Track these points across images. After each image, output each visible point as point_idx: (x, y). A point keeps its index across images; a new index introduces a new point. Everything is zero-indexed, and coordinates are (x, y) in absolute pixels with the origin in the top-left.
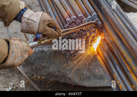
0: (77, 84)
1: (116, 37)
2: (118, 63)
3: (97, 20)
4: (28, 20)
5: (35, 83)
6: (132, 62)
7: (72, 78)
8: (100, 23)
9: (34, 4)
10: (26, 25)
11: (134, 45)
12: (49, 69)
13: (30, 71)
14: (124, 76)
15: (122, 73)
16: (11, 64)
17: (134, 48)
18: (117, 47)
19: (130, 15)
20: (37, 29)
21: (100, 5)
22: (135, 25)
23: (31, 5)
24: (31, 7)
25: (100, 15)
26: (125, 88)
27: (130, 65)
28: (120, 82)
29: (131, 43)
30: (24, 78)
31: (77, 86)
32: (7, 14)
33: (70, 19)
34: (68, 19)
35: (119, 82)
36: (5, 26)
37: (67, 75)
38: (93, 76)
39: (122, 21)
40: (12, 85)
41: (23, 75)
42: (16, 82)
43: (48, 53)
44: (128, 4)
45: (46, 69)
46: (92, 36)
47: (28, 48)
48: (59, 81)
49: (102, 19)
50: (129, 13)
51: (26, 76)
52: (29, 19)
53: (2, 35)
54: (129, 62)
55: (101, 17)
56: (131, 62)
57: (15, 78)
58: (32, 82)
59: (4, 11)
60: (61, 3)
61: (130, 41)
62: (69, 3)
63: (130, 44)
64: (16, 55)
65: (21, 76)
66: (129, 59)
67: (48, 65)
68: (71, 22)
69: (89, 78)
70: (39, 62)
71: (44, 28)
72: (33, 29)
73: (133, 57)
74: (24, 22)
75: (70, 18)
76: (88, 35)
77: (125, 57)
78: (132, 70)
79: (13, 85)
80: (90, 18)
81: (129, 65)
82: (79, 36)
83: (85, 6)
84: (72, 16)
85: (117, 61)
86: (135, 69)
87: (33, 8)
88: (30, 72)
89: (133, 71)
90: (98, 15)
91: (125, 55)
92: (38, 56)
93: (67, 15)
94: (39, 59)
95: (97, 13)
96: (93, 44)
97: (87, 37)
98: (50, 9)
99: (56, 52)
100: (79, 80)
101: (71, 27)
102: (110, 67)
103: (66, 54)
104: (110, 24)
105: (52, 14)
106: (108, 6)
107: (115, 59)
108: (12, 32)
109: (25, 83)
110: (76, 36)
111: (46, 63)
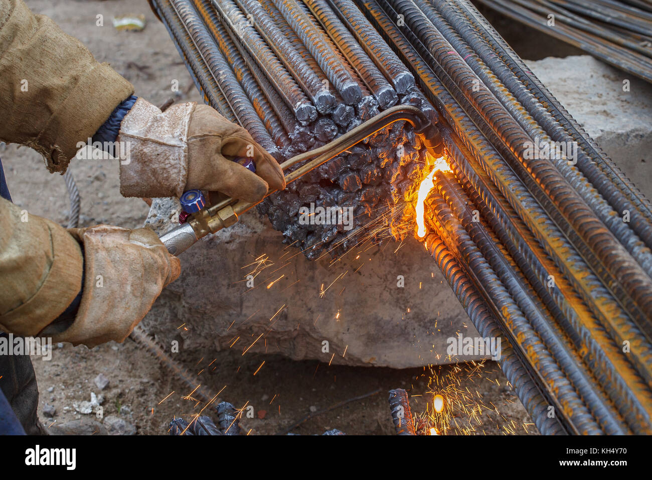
0: (359, 360)
1: (497, 159)
2: (513, 264)
3: (412, 101)
4: (142, 144)
5: (190, 370)
6: (569, 256)
8: (427, 108)
9: (159, 57)
10: (138, 167)
11: (573, 184)
12: (244, 312)
13: (168, 325)
15: (533, 300)
16: (98, 326)
17: (572, 196)
18: (506, 202)
19: (546, 68)
20: (184, 172)
21: (421, 37)
22: (569, 105)
23: (149, 62)
24: (149, 71)
25: (428, 79)
26: (549, 358)
27: (564, 266)
28: (527, 340)
29: (557, 179)
30: (148, 355)
31: (358, 367)
32: (59, 123)
33: (308, 105)
34: (301, 105)
35: (525, 337)
37: (314, 329)
38: (416, 325)
39: (516, 96)
40: (101, 386)
41: (140, 343)
42: (116, 372)
43: (232, 247)
44: (533, 26)
45: (231, 311)
46: (402, 164)
47: (156, 256)
48: (286, 354)
49: (435, 93)
50: (540, 62)
51: (152, 344)
52: (145, 141)
53: (47, 193)
55: (429, 85)
56: (566, 252)
57: (111, 359)
58: (181, 367)
59: (50, 111)
60: (267, 45)
61: (553, 173)
62: (300, 40)
63: (557, 182)
64: (113, 292)
65: (131, 348)
66: (556, 244)
67: (238, 294)
68: (313, 116)
69: (403, 333)
70: (199, 287)
71: (210, 164)
72: (167, 179)
73: (573, 232)
75: (309, 99)
76: (386, 160)
77: (538, 238)
78: (570, 285)
79: (107, 388)
80: (389, 92)
81: (556, 266)
82: (352, 170)
83: (364, 48)
84: (314, 91)
85: (510, 255)
86: (583, 282)
87: (158, 74)
88: (168, 330)
89: (575, 291)
90: (418, 81)
91: (540, 228)
92: (194, 261)
93: (295, 87)
94: (198, 274)
95: (412, 69)
96: (406, 194)
97: (383, 170)
98: (224, 73)
99: (264, 242)
100: (366, 345)
101: (315, 138)
102: (484, 282)
103: (303, 245)
104: (468, 110)
105: (236, 90)
106: (456, 40)
107: (501, 246)
108: (82, 176)
109: (151, 375)
110: (338, 167)
111: (228, 286)
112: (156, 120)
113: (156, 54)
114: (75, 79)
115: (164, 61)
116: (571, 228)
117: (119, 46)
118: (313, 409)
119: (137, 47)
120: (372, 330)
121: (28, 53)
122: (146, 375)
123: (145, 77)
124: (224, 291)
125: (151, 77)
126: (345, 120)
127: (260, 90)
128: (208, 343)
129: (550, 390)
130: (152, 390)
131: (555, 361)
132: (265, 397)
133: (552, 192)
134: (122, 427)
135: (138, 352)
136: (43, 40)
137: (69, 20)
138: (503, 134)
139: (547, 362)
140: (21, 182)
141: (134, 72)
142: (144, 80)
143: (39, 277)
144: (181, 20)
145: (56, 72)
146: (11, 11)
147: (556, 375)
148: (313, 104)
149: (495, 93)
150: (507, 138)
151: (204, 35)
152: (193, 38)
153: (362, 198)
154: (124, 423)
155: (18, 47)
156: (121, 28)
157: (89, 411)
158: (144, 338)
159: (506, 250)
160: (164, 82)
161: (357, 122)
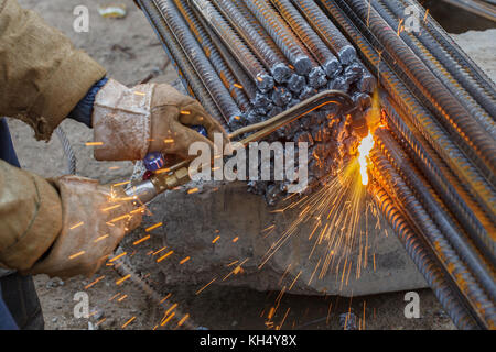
0: (314, 290)
1: (427, 117)
2: (443, 205)
3: (356, 70)
4: (113, 113)
6: (490, 197)
8: (367, 76)
9: (138, 39)
12: (217, 251)
13: (152, 264)
14: (469, 246)
17: (492, 146)
18: (436, 153)
19: (468, 40)
20: (147, 136)
21: (361, 16)
22: (488, 70)
23: (131, 44)
24: (131, 51)
25: (366, 52)
26: (476, 285)
27: (486, 206)
28: (456, 269)
29: (479, 132)
30: (136, 289)
32: (44, 99)
33: (266, 75)
34: (260, 77)
35: (455, 266)
36: (38, 137)
37: (275, 264)
39: (443, 63)
40: (97, 316)
41: (129, 279)
42: (110, 304)
43: (204, 196)
45: (206, 251)
46: (346, 123)
48: (252, 286)
49: (373, 63)
51: (139, 280)
52: (115, 110)
53: (47, 155)
54: (479, 196)
56: (488, 194)
57: (105, 293)
59: (36, 87)
60: (231, 26)
61: (475, 127)
62: (258, 21)
63: (478, 135)
64: (84, 230)
66: (479, 187)
68: (271, 85)
70: (178, 231)
73: (493, 177)
74: (100, 123)
75: (267, 71)
76: (333, 121)
77: (464, 183)
79: (102, 317)
80: (335, 63)
81: (480, 206)
82: (304, 129)
83: (312, 27)
84: (271, 64)
85: (440, 198)
87: (138, 53)
90: (359, 53)
91: (465, 174)
92: (173, 209)
93: (255, 61)
94: (177, 220)
95: (353, 44)
96: (351, 149)
97: (331, 130)
98: (195, 51)
99: (232, 192)
101: (273, 103)
102: (419, 221)
103: (264, 193)
104: (402, 76)
105: (205, 65)
106: (391, 17)
107: (432, 191)
108: (76, 141)
109: (139, 306)
110: (292, 128)
111: (203, 229)
112: (124, 94)
113: (136, 37)
114: (58, 62)
115: (143, 43)
116: (492, 173)
117: (105, 31)
119: (119, 32)
121: (18, 40)
122: (135, 306)
123: (128, 56)
124: (199, 234)
125: (132, 57)
126: (298, 87)
127: (226, 64)
128: (186, 277)
129: (477, 311)
130: (140, 319)
131: (481, 287)
136: (31, 30)
139: (474, 288)
140: (25, 147)
141: (118, 53)
142: (127, 59)
143: (30, 217)
144: (157, 7)
145: (43, 56)
146: (4, 5)
147: (482, 299)
148: (270, 74)
149: (425, 61)
150: (436, 99)
151: (177, 19)
152: (167, 22)
155: (10, 35)
156: (106, 16)
159: (436, 193)
160: (144, 60)
161: (309, 89)
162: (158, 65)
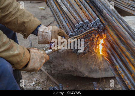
0: (87, 76)
2: (119, 57)
3: (99, 24)
5: (53, 77)
6: (130, 56)
7: (82, 72)
8: (102, 26)
11: (131, 41)
12: (64, 66)
13: (49, 68)
16: (32, 68)
17: (131, 44)
18: (117, 45)
19: (126, 18)
20: (50, 38)
21: (101, 11)
22: (131, 25)
23: (46, 16)
25: (102, 20)
27: (129, 58)
29: (128, 40)
30: (45, 74)
34: (77, 25)
35: (121, 72)
36: (24, 38)
37: (78, 70)
39: (120, 24)
40: (35, 80)
42: (38, 78)
43: (62, 53)
44: (124, 9)
45: (62, 66)
46: (97, 37)
47: (44, 55)
48: (73, 75)
49: (104, 23)
51: (46, 72)
52: (43, 32)
54: (127, 55)
57: (37, 75)
58: (51, 77)
59: (24, 26)
62: (77, 12)
64: (35, 61)
65: (41, 73)
66: (127, 53)
67: (63, 62)
68: (79, 27)
69: (96, 71)
70: (56, 61)
73: (131, 51)
74: (39, 35)
75: (78, 23)
76: (94, 36)
77: (124, 52)
78: (130, 62)
79: (37, 81)
80: (94, 22)
82: (87, 38)
83: (90, 14)
86: (133, 61)
87: (48, 18)
90: (100, 20)
91: (124, 50)
92: (55, 56)
94: (55, 58)
95: (99, 18)
96: (97, 43)
97: (93, 38)
98: (61, 18)
99: (69, 52)
100: (89, 73)
101: (79, 31)
102: (113, 61)
105: (64, 21)
106: (108, 12)
107: (116, 54)
108: (32, 38)
109: (45, 78)
111: (61, 61)
112: (45, 28)
113: (47, 14)
114: (30, 20)
115: (49, 16)
116: (131, 50)
117: (40, 12)
118: (78, 86)
119: (43, 13)
120: (90, 70)
121: (21, 15)
125: (46, 19)
126: (85, 28)
128: (57, 72)
129: (126, 83)
130: (46, 81)
131: (127, 77)
132: (68, 83)
133: (127, 43)
134: (39, 88)
135: (43, 74)
136: (24, 12)
137: (30, 7)
138: (117, 31)
139: (125, 77)
141: (43, 18)
143: (22, 57)
144: (53, 7)
145: (26, 18)
146: (18, 6)
147: (127, 80)
149: (116, 23)
151: (57, 10)
152: (55, 11)
153: (89, 44)
154: (40, 88)
155: (19, 13)
156: (40, 9)
157: (33, 85)
158: (44, 71)
159: (117, 54)
160: (49, 20)
161: (88, 28)
162: (52, 21)
